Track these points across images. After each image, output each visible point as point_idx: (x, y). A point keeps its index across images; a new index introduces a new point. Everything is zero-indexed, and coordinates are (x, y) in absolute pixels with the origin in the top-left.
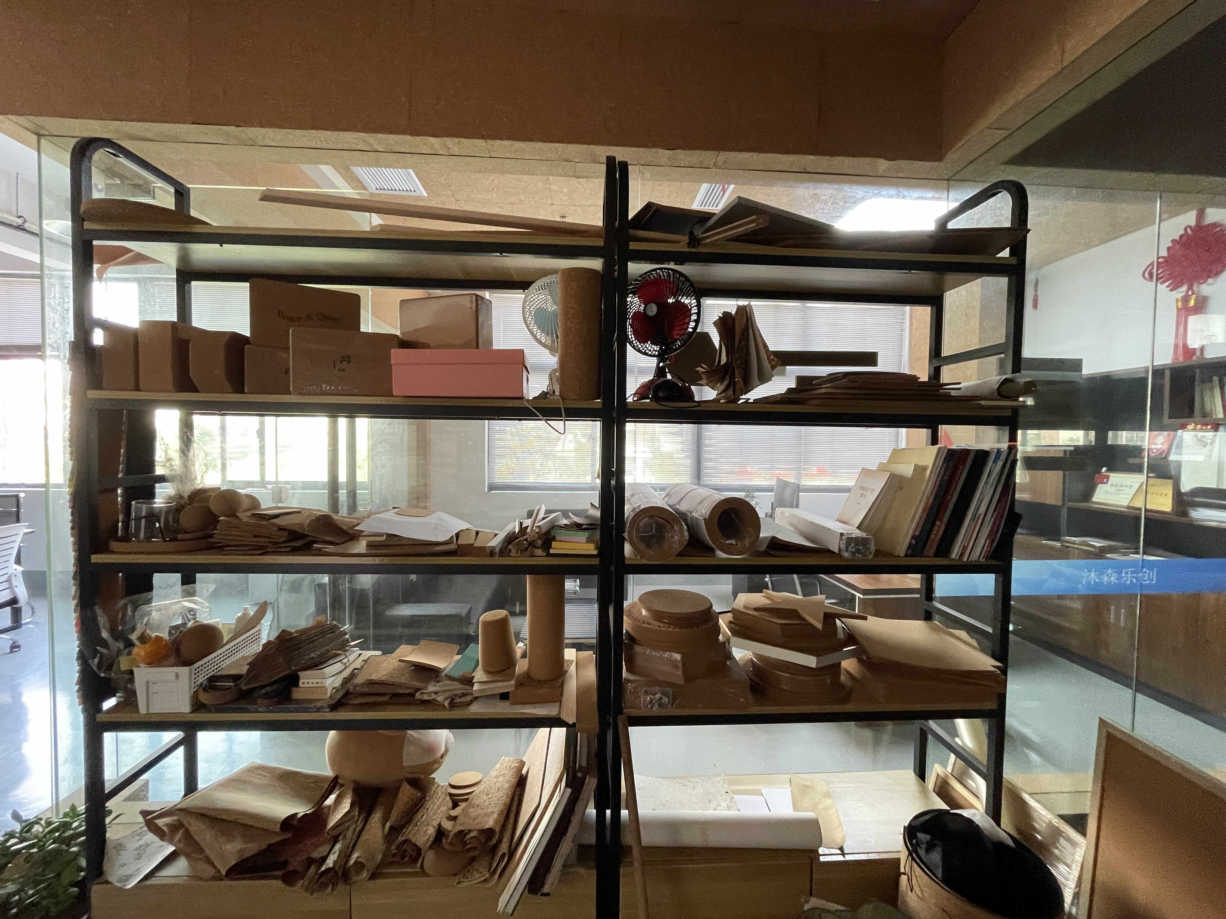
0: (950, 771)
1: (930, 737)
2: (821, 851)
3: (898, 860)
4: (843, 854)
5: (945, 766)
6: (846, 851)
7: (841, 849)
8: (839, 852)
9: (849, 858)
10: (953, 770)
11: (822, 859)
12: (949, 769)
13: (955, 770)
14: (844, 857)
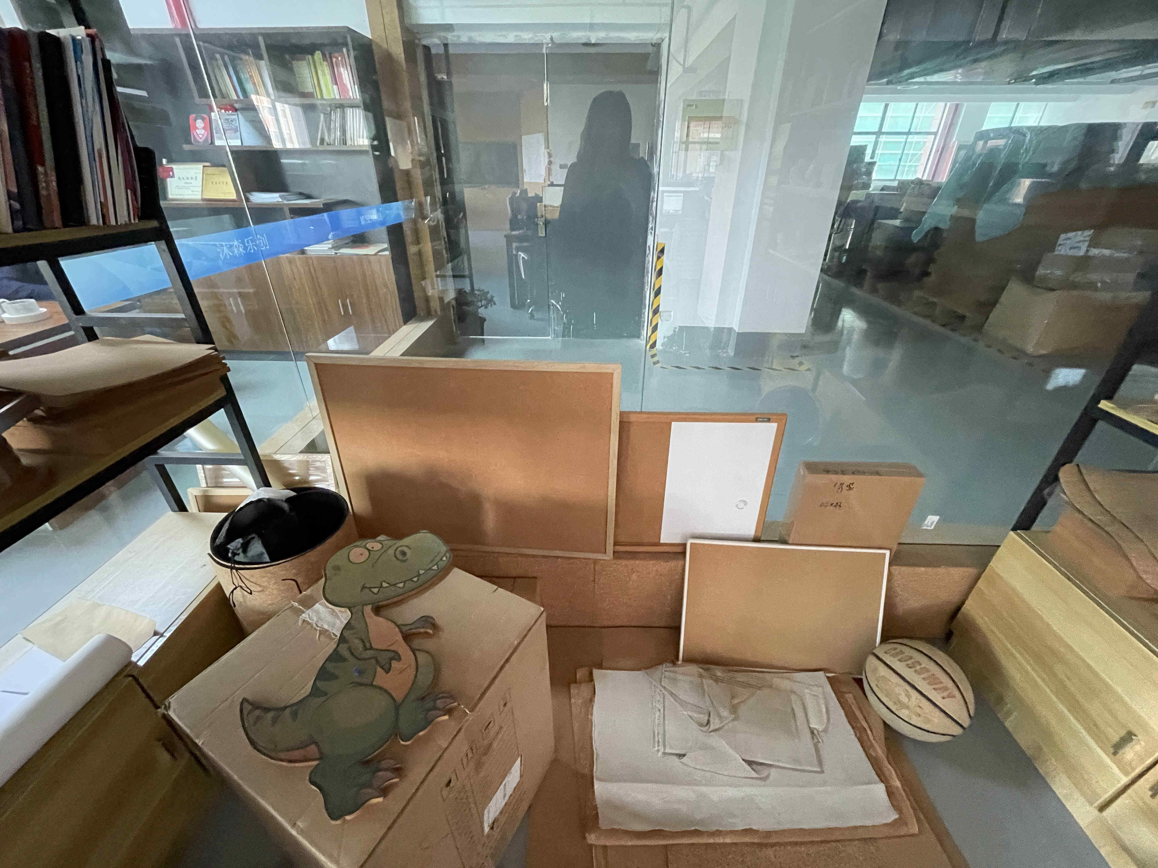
0: (205, 485)
1: (168, 467)
2: (134, 659)
3: (219, 588)
4: (162, 635)
5: (199, 485)
6: (162, 631)
7: (156, 634)
8: (157, 637)
9: (168, 635)
10: (207, 483)
11: (141, 663)
12: (204, 485)
13: (209, 481)
14: (165, 636)
